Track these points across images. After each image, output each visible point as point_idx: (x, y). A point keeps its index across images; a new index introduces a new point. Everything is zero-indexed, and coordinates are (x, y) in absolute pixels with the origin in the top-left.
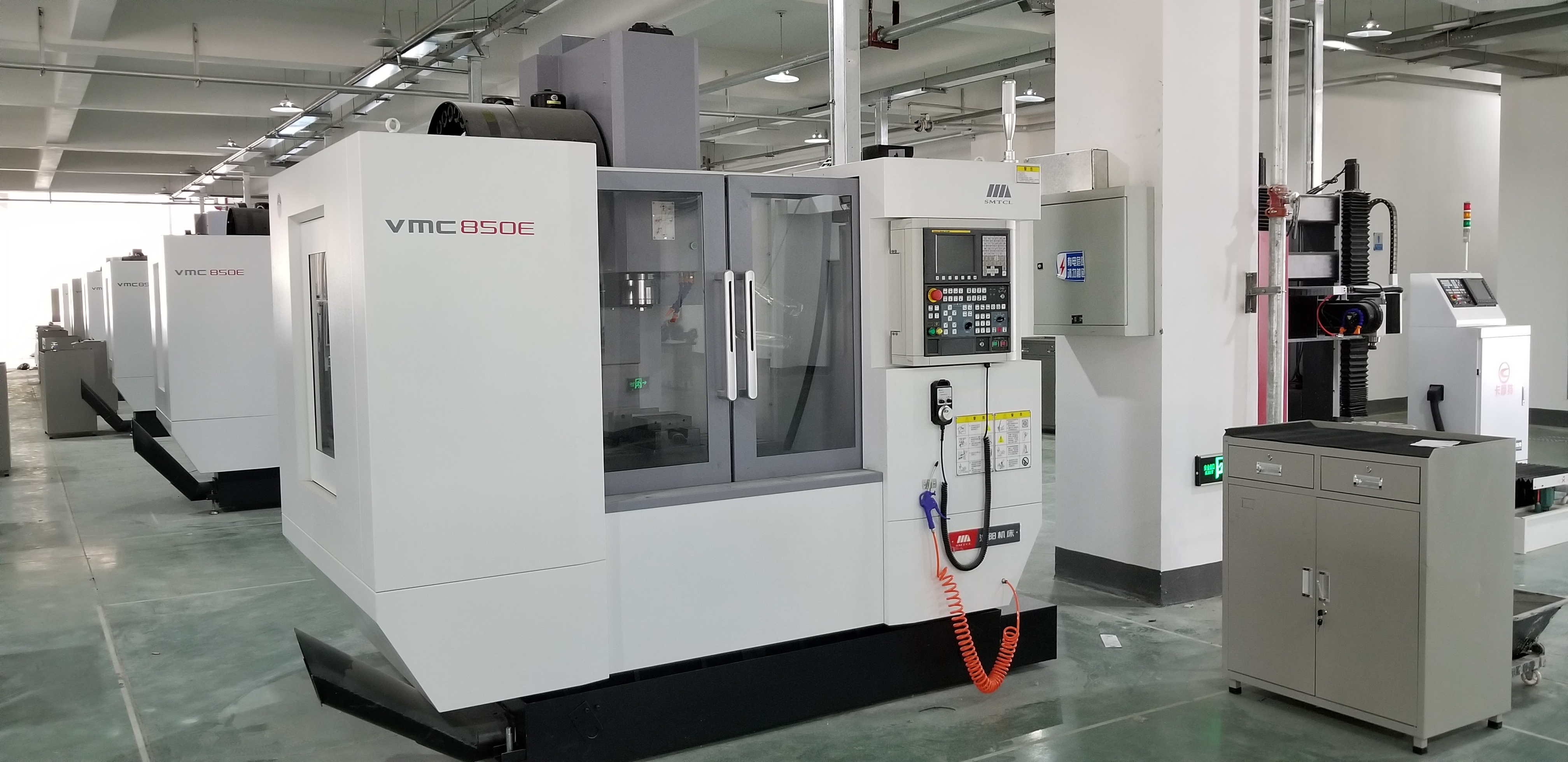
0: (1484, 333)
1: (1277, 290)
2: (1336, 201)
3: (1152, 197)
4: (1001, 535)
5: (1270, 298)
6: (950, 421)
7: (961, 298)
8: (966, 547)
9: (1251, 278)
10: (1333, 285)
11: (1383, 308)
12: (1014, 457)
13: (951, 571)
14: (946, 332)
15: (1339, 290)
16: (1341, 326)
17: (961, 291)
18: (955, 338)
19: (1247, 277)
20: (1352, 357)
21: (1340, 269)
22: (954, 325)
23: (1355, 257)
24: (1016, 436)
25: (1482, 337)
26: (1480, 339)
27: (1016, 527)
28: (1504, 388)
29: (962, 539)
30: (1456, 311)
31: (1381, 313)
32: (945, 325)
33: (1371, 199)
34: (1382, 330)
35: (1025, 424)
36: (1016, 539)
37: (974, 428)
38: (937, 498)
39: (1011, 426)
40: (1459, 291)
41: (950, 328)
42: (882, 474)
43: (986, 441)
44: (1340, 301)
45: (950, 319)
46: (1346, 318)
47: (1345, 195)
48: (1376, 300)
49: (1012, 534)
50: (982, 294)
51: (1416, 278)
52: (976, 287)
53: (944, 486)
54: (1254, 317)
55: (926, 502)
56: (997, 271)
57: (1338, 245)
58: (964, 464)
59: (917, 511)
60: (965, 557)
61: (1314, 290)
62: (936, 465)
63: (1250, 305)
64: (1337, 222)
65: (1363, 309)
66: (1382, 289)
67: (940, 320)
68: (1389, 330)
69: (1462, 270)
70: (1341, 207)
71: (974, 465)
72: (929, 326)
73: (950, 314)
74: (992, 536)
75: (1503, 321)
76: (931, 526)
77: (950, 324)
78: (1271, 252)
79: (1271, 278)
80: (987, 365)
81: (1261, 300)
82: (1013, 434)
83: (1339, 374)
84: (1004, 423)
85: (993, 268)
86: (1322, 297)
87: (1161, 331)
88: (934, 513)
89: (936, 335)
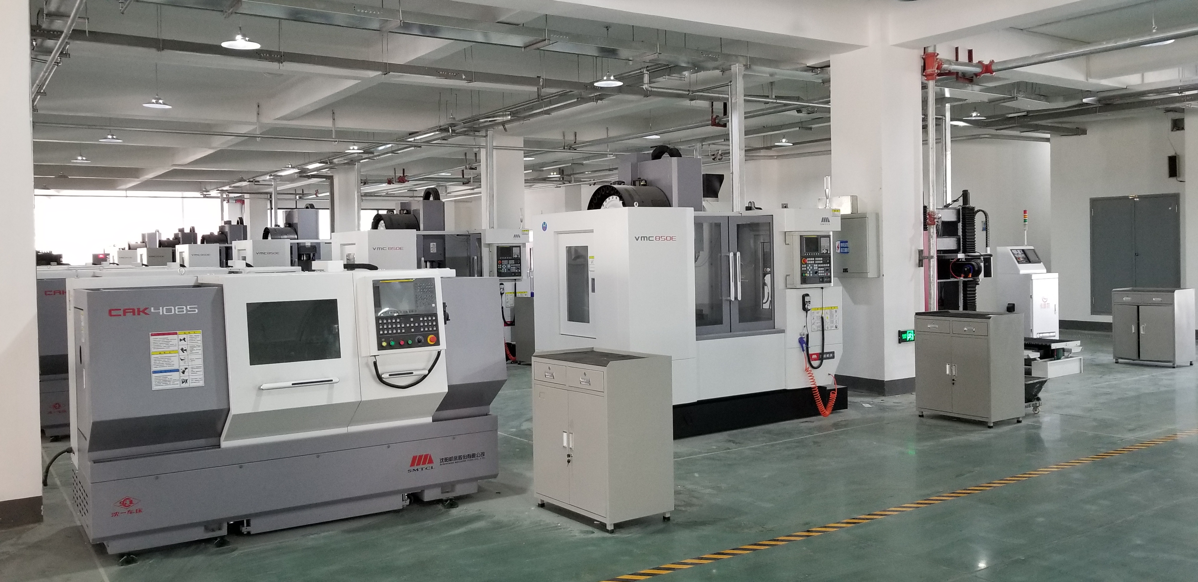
0: (1034, 277)
1: (932, 257)
2: (958, 211)
3: (878, 217)
4: (828, 356)
5: (929, 260)
6: (809, 310)
7: (814, 262)
8: (815, 360)
9: (921, 252)
10: (958, 253)
11: (982, 264)
12: (832, 325)
13: (810, 369)
14: (808, 275)
15: (961, 256)
16: (962, 273)
17: (813, 259)
18: (812, 277)
19: (919, 252)
20: (968, 289)
21: (961, 245)
22: (811, 272)
23: (968, 239)
24: (833, 316)
25: (1032, 279)
26: (1032, 280)
27: (833, 353)
28: (1045, 305)
29: (814, 357)
30: (1020, 266)
31: (981, 267)
32: (808, 272)
33: (976, 210)
34: (982, 275)
35: (836, 311)
36: (833, 357)
37: (818, 313)
38: (805, 339)
39: (831, 312)
40: (1021, 256)
41: (810, 273)
42: (784, 330)
43: (822, 318)
44: (961, 261)
45: (810, 270)
46: (965, 270)
47: (963, 208)
48: (979, 261)
49: (832, 355)
50: (821, 260)
51: (1000, 249)
52: (819, 257)
53: (808, 336)
54: (922, 268)
55: (801, 341)
56: (826, 251)
57: (960, 233)
58: (814, 327)
59: (797, 345)
60: (815, 363)
61: (948, 256)
62: (805, 327)
63: (920, 264)
64: (959, 222)
65: (972, 265)
66: (981, 255)
67: (806, 270)
68: (985, 276)
69: (1023, 245)
70: (961, 214)
71: (818, 327)
72: (803, 273)
73: (809, 268)
74: (825, 356)
75: (1045, 271)
76: (803, 351)
77: (810, 272)
78: (929, 241)
79: (929, 252)
80: (822, 288)
81: (925, 261)
82: (832, 315)
83: (962, 298)
84: (828, 311)
85: (825, 250)
86: (953, 259)
87: (883, 275)
88: (804, 345)
89: (805, 276)
